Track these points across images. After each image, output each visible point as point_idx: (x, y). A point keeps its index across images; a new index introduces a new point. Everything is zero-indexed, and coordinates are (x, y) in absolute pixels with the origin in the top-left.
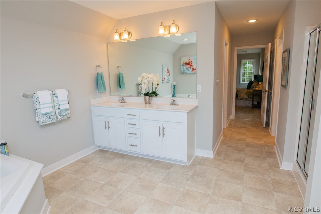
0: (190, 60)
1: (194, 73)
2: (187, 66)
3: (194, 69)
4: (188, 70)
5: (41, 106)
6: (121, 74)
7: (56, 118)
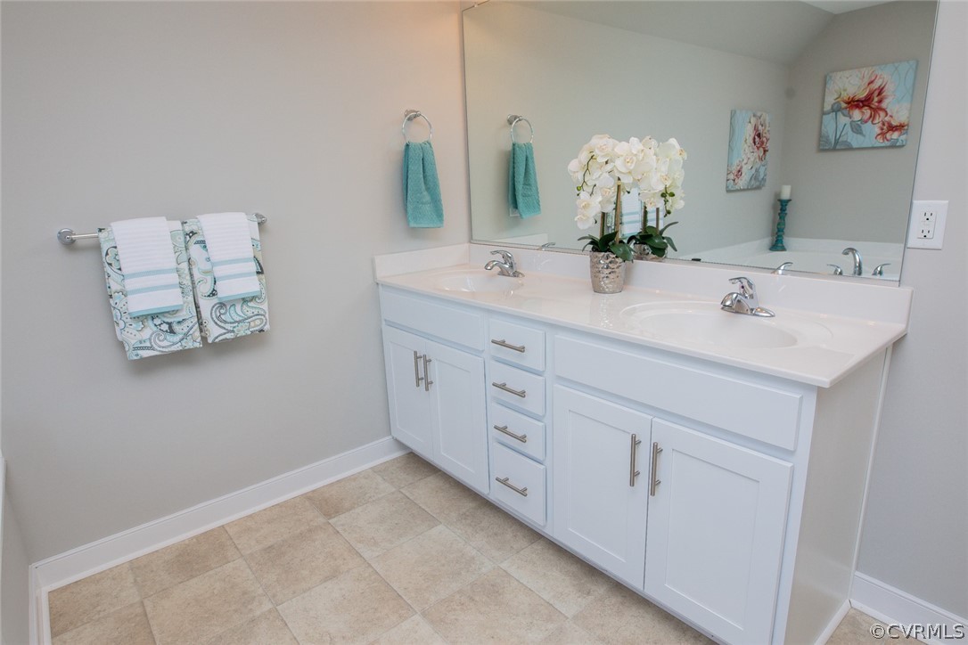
0: (876, 85)
1: (887, 143)
2: (857, 114)
3: (894, 123)
4: (857, 129)
5: (130, 284)
6: (520, 147)
7: (198, 334)
